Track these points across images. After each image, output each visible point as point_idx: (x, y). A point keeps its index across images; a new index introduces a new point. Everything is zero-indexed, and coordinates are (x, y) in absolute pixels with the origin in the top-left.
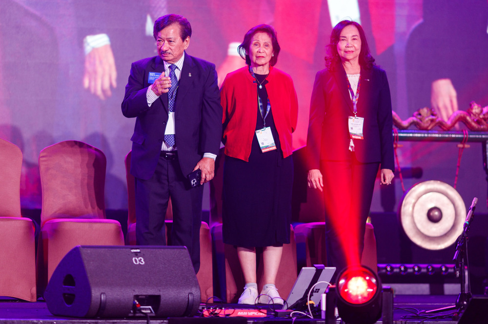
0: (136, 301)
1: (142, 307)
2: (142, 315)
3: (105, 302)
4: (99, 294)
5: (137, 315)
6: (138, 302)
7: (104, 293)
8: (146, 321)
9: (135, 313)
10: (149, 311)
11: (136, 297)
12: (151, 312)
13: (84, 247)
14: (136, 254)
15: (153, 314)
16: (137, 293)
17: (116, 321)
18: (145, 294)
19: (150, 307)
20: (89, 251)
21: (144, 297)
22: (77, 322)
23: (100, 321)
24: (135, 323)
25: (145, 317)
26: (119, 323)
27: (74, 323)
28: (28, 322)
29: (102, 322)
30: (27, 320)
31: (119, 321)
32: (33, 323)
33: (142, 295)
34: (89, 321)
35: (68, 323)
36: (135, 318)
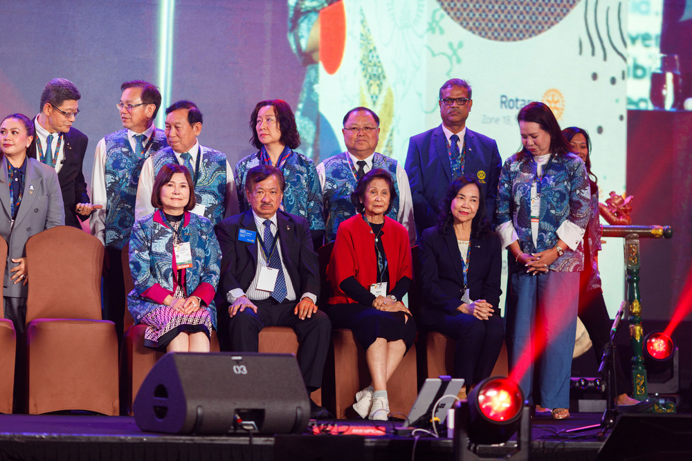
0: (237, 416)
1: (244, 422)
2: (243, 431)
3: (202, 417)
5: (239, 431)
6: (240, 416)
7: (201, 406)
8: (248, 438)
9: (235, 429)
10: (251, 428)
11: (238, 411)
12: (254, 429)
14: (238, 362)
15: (257, 431)
16: (238, 406)
17: (213, 438)
18: (247, 407)
19: (253, 423)
20: (184, 358)
21: (245, 411)
22: (170, 439)
23: (196, 438)
24: (235, 440)
25: (248, 434)
26: (218, 440)
27: (167, 439)
28: (114, 438)
29: (198, 439)
30: (113, 436)
31: (217, 438)
32: (121, 439)
33: (243, 409)
34: (183, 438)
35: (161, 441)
36: (235, 435)
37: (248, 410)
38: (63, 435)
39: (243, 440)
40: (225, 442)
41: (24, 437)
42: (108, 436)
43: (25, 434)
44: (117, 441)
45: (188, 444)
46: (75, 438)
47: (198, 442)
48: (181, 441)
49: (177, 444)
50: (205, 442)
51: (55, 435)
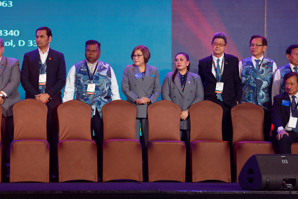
0: (284, 182)
1: (287, 185)
2: (287, 188)
3: (269, 182)
4: (266, 178)
5: (285, 188)
6: (285, 182)
7: (268, 178)
8: (289, 192)
9: (283, 187)
10: (290, 187)
11: (284, 180)
12: (291, 187)
13: (258, 155)
14: (284, 158)
15: (293, 188)
16: (284, 178)
17: (274, 192)
18: (288, 178)
19: (291, 185)
20: (260, 157)
21: (288, 180)
22: (255, 192)
23: (266, 192)
24: (284, 192)
25: (289, 189)
26: (276, 192)
27: (254, 192)
28: (231, 192)
29: (267, 192)
30: (230, 191)
31: (276, 191)
32: (234, 193)
33: (287, 179)
34: (261, 192)
35: (251, 193)
36: (283, 190)
37: (289, 179)
38: (209, 191)
39: (287, 192)
40: (279, 193)
41: (192, 192)
42: (228, 191)
43: (193, 191)
44: (232, 193)
45: (263, 194)
46: (214, 192)
47: (267, 193)
48: (260, 193)
49: (258, 194)
50: (270, 193)
51: (205, 191)
